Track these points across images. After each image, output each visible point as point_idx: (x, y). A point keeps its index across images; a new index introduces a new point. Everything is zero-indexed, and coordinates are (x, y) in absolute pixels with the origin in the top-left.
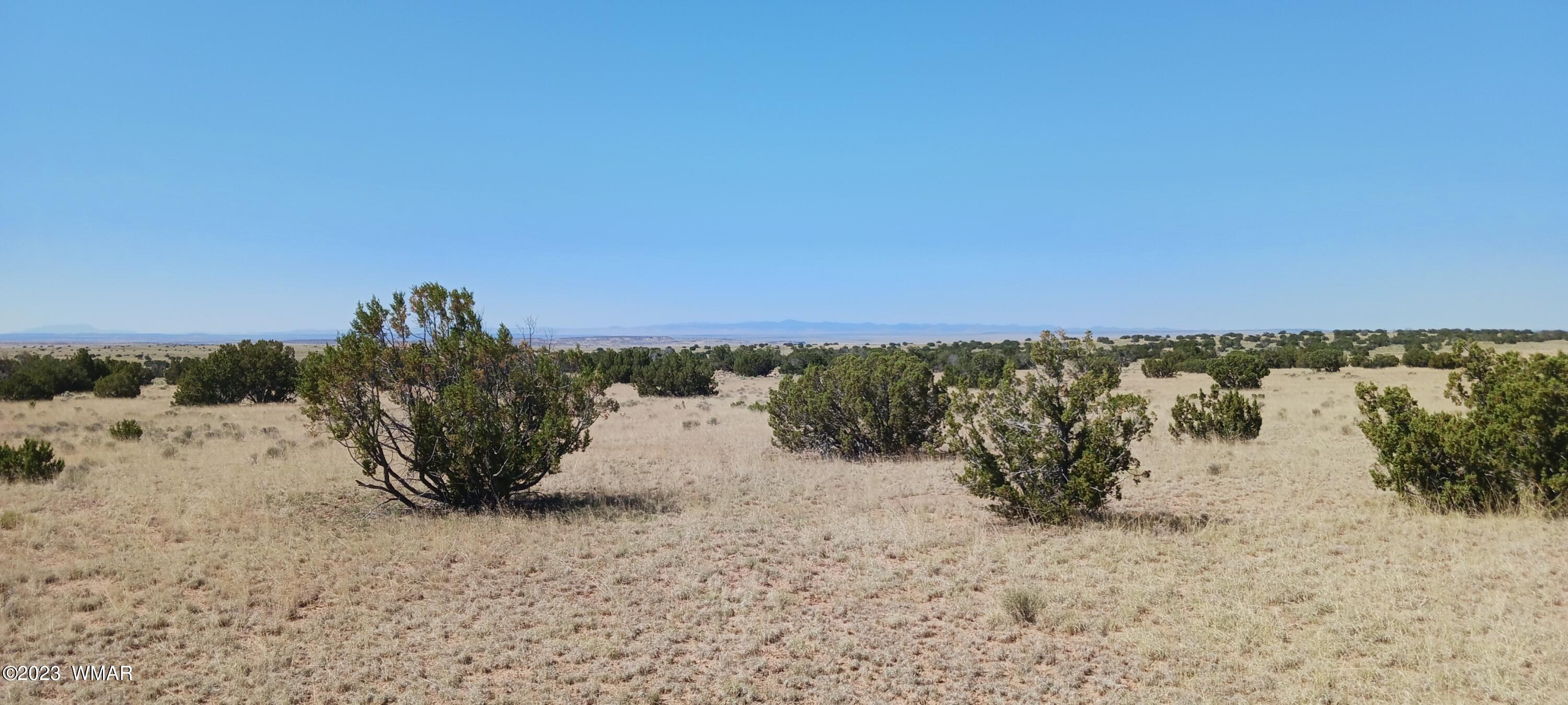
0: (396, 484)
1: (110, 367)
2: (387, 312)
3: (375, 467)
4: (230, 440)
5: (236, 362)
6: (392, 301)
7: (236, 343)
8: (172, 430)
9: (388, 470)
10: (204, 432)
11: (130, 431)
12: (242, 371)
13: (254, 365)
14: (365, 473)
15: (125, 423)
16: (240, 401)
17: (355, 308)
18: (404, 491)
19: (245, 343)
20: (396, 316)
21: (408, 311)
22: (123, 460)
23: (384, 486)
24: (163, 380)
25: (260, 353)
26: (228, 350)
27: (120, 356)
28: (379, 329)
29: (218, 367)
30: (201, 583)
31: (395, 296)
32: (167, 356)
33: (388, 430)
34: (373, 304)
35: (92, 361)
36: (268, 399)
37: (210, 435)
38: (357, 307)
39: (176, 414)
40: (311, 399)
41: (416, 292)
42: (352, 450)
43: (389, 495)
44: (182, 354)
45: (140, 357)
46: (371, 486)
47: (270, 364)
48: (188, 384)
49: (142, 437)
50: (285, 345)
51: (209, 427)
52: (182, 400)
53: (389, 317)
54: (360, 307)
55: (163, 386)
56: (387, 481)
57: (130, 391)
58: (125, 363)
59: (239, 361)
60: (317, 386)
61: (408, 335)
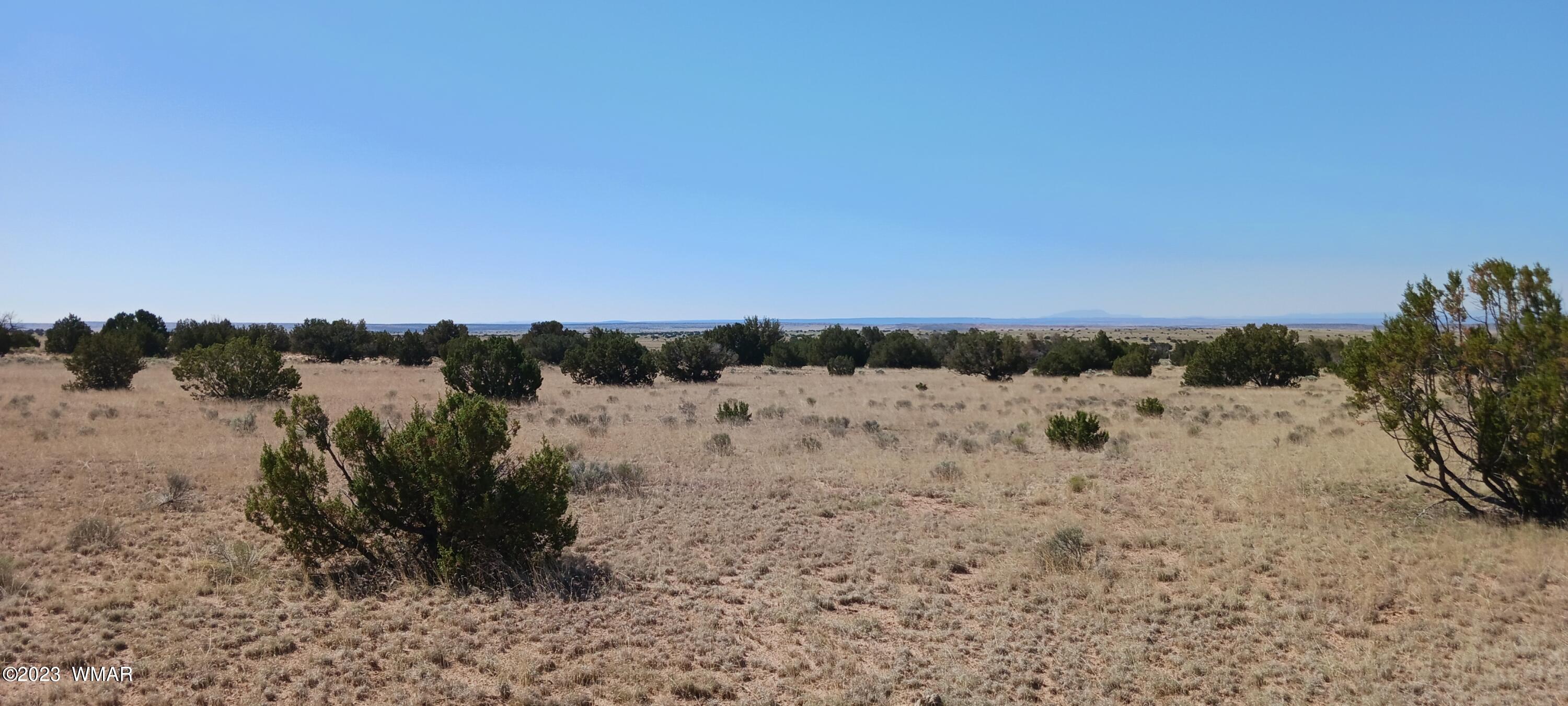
0: (1453, 484)
1: (1124, 348)
2: (1441, 293)
3: (1428, 461)
4: (1243, 422)
5: (1242, 346)
6: (1447, 281)
7: (1241, 326)
8: (1188, 410)
9: (1443, 470)
10: (1219, 413)
11: (1153, 408)
12: (1248, 355)
13: (1258, 348)
14: (1417, 469)
15: (1149, 401)
16: (1245, 383)
17: (1403, 289)
18: (1464, 494)
19: (1250, 327)
20: (1450, 297)
21: (1467, 291)
22: (1153, 435)
23: (1439, 484)
24: (1168, 361)
25: (1264, 338)
26: (1233, 334)
27: (1128, 338)
28: (1430, 311)
29: (1225, 350)
30: (1265, 569)
31: (1451, 275)
32: (1169, 339)
33: (1441, 423)
34: (1425, 284)
35: (1110, 342)
36: (1271, 383)
37: (1225, 416)
38: (1406, 287)
39: (1188, 394)
40: (1357, 385)
41: (1477, 270)
42: (1403, 443)
43: (1444, 495)
44: (1184, 337)
45: (1145, 339)
46: (1423, 483)
47: (1274, 347)
48: (1197, 365)
49: (1164, 415)
50: (1289, 329)
51: (1222, 408)
52: (1192, 380)
53: (1443, 298)
54: (1410, 288)
55: (1169, 367)
56: (1442, 479)
57: (1143, 371)
58: (1135, 345)
59: (1244, 345)
60: (1365, 371)
61: (1464, 318)
